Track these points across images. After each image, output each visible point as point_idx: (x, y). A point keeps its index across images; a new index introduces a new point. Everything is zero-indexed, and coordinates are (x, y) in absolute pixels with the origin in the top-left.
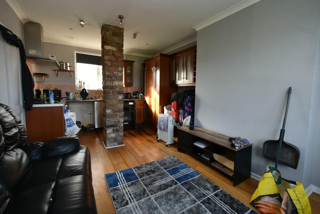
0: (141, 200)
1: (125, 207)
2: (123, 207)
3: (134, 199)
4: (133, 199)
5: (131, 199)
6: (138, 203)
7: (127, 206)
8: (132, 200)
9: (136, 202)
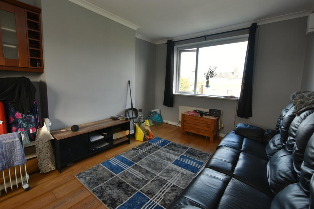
0: (166, 179)
1: (177, 186)
2: (179, 186)
3: (167, 183)
4: (167, 185)
5: (168, 186)
6: (168, 180)
7: (176, 185)
8: (169, 184)
9: (169, 181)
